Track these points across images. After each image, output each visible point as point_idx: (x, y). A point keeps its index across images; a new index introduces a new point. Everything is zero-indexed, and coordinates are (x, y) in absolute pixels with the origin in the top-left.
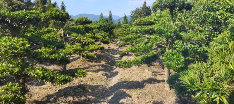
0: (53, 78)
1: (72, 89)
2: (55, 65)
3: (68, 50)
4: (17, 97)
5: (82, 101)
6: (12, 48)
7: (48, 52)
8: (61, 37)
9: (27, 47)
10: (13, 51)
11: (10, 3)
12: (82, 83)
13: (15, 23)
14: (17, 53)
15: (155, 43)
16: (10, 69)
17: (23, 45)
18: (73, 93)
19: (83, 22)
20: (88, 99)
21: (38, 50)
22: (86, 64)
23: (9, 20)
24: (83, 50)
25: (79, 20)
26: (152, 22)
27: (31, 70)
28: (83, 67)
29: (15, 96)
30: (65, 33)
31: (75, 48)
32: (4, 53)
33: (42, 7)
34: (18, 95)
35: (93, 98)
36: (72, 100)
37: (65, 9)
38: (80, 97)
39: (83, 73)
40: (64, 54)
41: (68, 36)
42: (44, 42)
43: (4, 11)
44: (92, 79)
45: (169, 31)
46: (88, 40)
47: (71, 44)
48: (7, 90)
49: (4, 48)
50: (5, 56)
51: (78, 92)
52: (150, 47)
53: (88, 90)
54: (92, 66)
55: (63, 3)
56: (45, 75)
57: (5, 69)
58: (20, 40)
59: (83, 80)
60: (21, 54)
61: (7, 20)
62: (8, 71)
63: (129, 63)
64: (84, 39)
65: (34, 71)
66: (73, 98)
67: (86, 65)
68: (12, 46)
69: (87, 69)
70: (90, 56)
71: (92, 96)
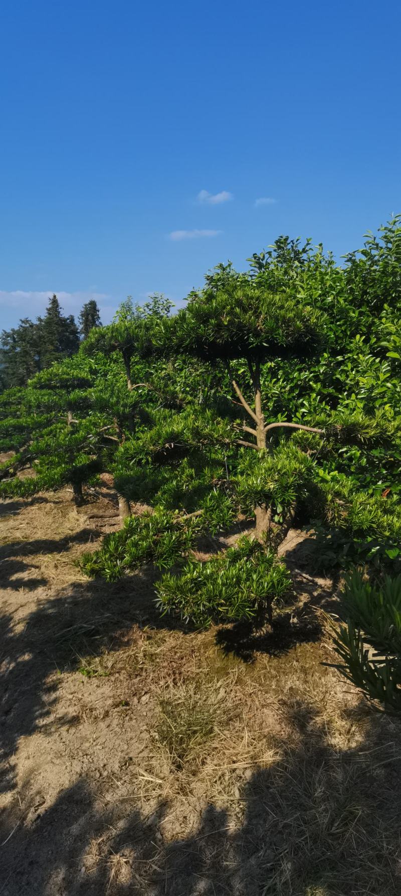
15: (93, 432)
26: (83, 379)
45: (122, 403)
52: (82, 439)
63: (30, 485)
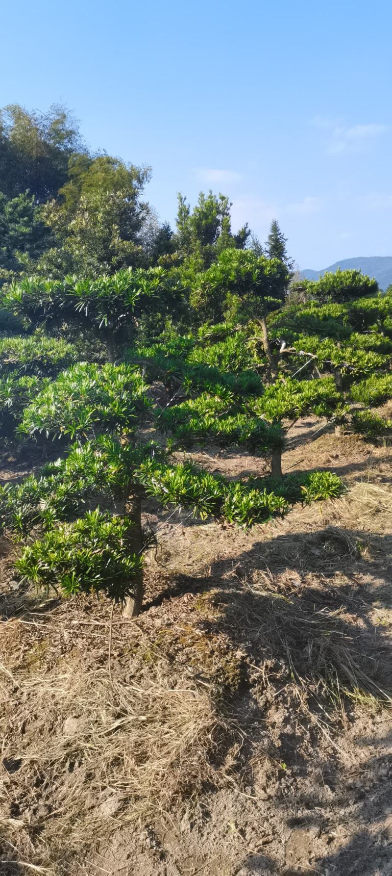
0: (219, 501)
1: (298, 544)
2: (246, 455)
3: (284, 399)
4: (113, 558)
5: (333, 591)
6: (97, 398)
7: (216, 411)
8: (261, 353)
9: (139, 393)
10: (97, 410)
11: (102, 253)
12: (337, 524)
13: (104, 314)
14: (109, 414)
16: (97, 466)
17: (129, 387)
18: (302, 556)
19: (342, 289)
20: (359, 585)
21: (187, 405)
22: (355, 452)
23: (85, 306)
24: (340, 399)
25: (325, 284)
27: (153, 471)
28: (345, 464)
29: (107, 555)
30: (275, 337)
31: (307, 393)
32: (74, 415)
33: (201, 253)
34: (115, 553)
35: (379, 582)
36: (298, 583)
37: (283, 249)
38: (328, 576)
39: (329, 486)
40: (271, 414)
41: (285, 348)
42: (193, 373)
43: (71, 280)
44: (378, 511)
46: (360, 358)
47: (293, 378)
48: (86, 532)
49: (73, 400)
50: (77, 426)
51: (322, 557)
53: (359, 553)
54: (378, 461)
55: (275, 229)
56: (193, 489)
57: (83, 468)
58: (120, 372)
59: (342, 514)
60: (120, 417)
61: (81, 306)
62: (91, 473)
64: (343, 358)
65: (162, 475)
66: (303, 577)
67: (357, 456)
68: (98, 391)
69: (360, 470)
70: (369, 421)
71: (372, 574)
